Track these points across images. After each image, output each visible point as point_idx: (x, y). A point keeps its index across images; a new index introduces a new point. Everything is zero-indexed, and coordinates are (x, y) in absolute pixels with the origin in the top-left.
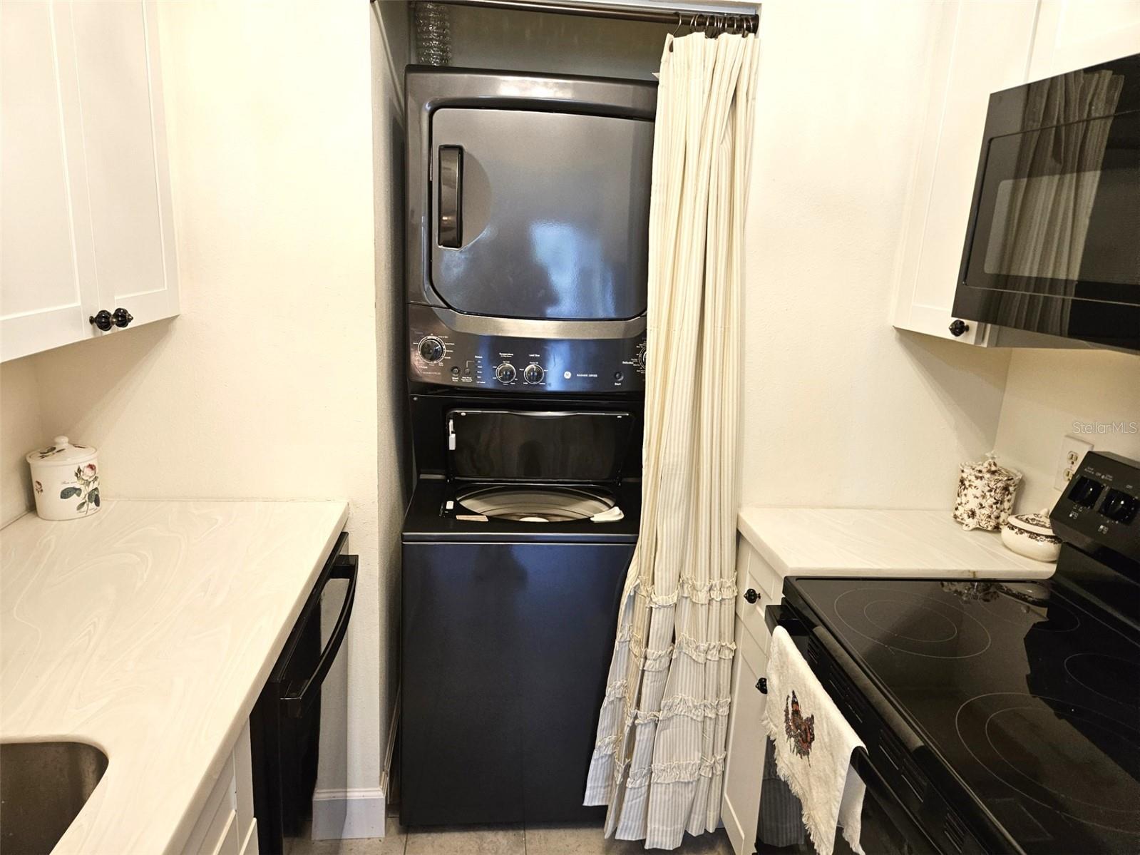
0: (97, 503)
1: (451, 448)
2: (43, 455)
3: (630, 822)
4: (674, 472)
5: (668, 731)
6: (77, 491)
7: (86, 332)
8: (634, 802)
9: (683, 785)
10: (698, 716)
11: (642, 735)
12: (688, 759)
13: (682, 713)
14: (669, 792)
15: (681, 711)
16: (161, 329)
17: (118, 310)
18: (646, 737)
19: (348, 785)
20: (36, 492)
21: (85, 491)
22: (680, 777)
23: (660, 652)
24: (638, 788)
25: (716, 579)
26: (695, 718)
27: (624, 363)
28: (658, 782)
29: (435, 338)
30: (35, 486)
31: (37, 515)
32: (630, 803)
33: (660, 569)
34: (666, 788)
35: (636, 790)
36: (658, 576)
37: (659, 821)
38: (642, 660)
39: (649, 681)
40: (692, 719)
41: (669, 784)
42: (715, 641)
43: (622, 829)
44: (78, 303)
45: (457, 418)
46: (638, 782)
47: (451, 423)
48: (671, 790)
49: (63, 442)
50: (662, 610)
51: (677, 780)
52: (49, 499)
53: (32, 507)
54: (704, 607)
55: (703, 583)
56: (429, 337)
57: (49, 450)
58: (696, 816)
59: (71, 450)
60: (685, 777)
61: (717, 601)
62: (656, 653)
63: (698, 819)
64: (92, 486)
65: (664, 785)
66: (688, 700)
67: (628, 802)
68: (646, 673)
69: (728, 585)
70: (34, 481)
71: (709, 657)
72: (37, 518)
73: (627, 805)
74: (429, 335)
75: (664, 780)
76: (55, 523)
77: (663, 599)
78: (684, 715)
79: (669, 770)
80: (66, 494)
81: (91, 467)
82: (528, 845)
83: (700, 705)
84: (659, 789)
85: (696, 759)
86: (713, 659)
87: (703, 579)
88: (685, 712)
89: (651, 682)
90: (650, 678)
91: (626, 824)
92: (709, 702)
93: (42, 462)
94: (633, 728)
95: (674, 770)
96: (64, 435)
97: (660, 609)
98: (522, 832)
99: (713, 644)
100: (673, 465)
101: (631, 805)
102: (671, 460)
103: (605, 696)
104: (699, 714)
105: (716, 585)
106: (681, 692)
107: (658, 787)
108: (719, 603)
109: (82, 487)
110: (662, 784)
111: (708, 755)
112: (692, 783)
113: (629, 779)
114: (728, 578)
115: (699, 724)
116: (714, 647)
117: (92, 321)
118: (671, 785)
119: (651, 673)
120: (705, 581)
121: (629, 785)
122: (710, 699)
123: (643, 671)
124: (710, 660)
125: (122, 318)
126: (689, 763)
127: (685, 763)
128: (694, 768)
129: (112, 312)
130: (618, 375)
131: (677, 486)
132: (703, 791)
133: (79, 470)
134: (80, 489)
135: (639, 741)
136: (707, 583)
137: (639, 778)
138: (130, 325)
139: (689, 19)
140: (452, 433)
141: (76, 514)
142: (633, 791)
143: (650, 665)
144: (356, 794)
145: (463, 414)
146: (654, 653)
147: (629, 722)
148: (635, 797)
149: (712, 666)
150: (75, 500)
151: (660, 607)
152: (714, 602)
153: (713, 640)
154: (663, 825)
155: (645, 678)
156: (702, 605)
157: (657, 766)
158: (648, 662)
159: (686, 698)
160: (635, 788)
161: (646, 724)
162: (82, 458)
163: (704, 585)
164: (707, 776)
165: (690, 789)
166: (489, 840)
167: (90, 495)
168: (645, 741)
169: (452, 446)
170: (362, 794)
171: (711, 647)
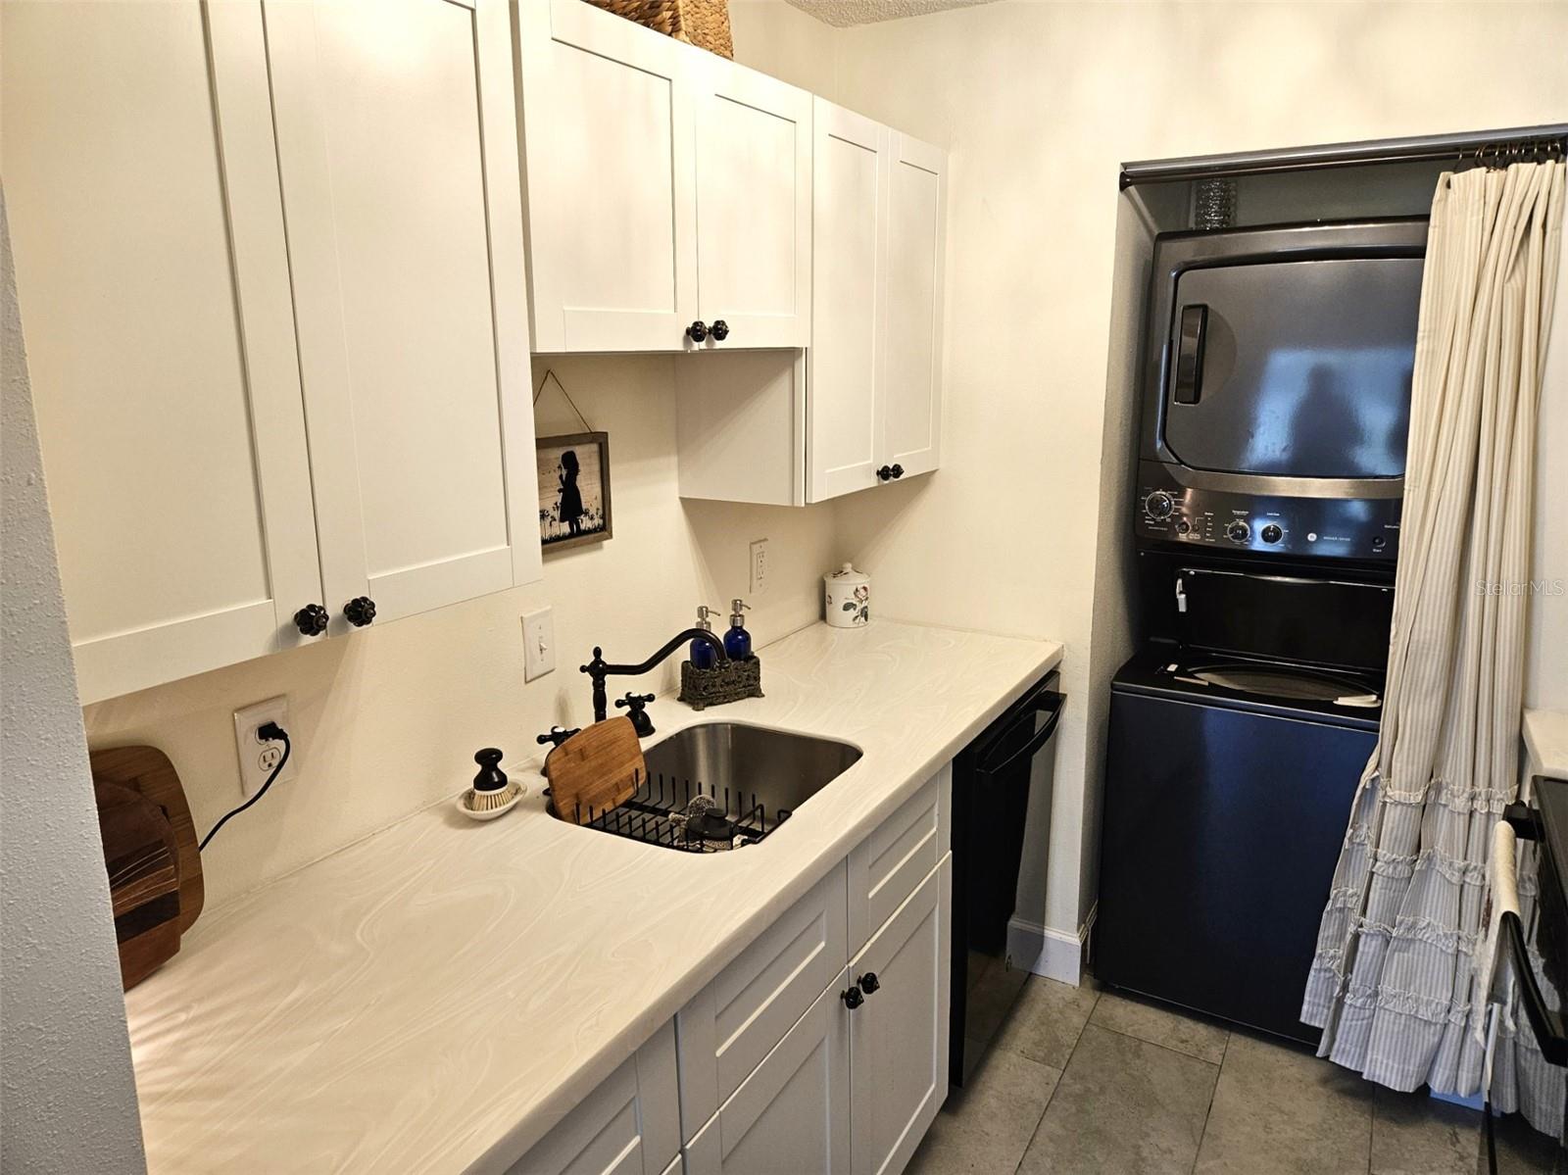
0: (866, 619)
1: (1180, 610)
2: (835, 576)
3: (1348, 1046)
4: (1425, 651)
5: (1406, 954)
6: (854, 606)
7: (873, 481)
8: (1354, 1022)
9: (1423, 1023)
10: (1448, 947)
11: (1368, 948)
12: (1433, 995)
13: (1430, 941)
14: (1400, 1024)
15: (1428, 938)
16: (924, 480)
17: (895, 466)
18: (1372, 950)
19: (1047, 922)
20: (827, 604)
21: (859, 607)
22: (1417, 1012)
23: (1394, 856)
24: (1360, 1008)
25: (1481, 787)
26: (1444, 948)
27: (1386, 526)
28: (1386, 1007)
29: (1164, 493)
30: (827, 599)
31: (826, 622)
32: (1348, 1023)
33: (1399, 759)
34: (1395, 1018)
35: (1357, 1010)
36: (1396, 767)
37: (1384, 1052)
38: (1371, 860)
39: (1379, 885)
40: (1441, 950)
41: (1401, 1014)
42: (1477, 861)
43: (1338, 1051)
44: (871, 461)
45: (1185, 576)
46: (1360, 1001)
47: (1180, 582)
48: (1403, 1022)
49: (848, 567)
50: (1399, 807)
51: (1412, 1013)
52: (835, 610)
53: (823, 617)
54: (1462, 817)
55: (1462, 787)
56: (1158, 493)
57: (839, 572)
58: (1441, 1070)
59: (852, 574)
60: (1425, 1014)
61: (1481, 814)
62: (1389, 855)
63: (1443, 1075)
64: (865, 604)
65: (1393, 1013)
66: (1438, 927)
67: (1346, 1020)
68: (1375, 876)
69: (1498, 796)
70: (827, 594)
71: (1468, 880)
72: (825, 625)
73: (1345, 1025)
74: (1158, 490)
75: (1394, 1007)
76: (837, 629)
77: (1400, 795)
78: (1431, 944)
79: (1401, 999)
80: (847, 607)
81: (865, 588)
82: (1230, 1045)
83: (1452, 934)
84: (1387, 1017)
85: (1443, 997)
86: (1473, 883)
87: (1462, 783)
88: (1433, 941)
89: (1381, 888)
90: (1380, 882)
91: (1343, 1046)
92: (1465, 933)
93: (835, 581)
94: (1357, 937)
95: (1410, 1000)
96: (850, 562)
97: (1396, 805)
98: (1227, 1032)
99: (1473, 864)
100: (1424, 643)
101: (1351, 1026)
102: (1422, 637)
103: (1328, 898)
104: (1450, 945)
105: (1480, 794)
106: (1430, 916)
107: (1385, 1014)
108: (1483, 817)
109: (858, 604)
110: (1391, 1011)
111: (1461, 998)
112: (1436, 1024)
113: (1348, 995)
114: (1500, 788)
115: (1450, 957)
116: (1475, 868)
117: (878, 473)
118: (1403, 1016)
119: (1381, 878)
120: (1465, 786)
121: (1348, 1001)
122: (1466, 930)
123: (1372, 873)
124: (1469, 884)
125: (897, 471)
126: (1433, 1001)
127: (1425, 998)
128: (1439, 1007)
129: (891, 467)
130: (1377, 541)
131: (1431, 668)
132: (1451, 1041)
133: (857, 590)
134: (855, 605)
135: (1363, 953)
136: (1468, 789)
137: (1362, 996)
138: (902, 477)
139: (1473, 152)
140: (1181, 593)
141: (851, 624)
142: (1352, 1010)
143: (1380, 867)
144: (1054, 934)
145: (1192, 573)
146: (1385, 855)
147: (1352, 928)
148: (1355, 1017)
149: (1471, 892)
150: (852, 613)
151: (1397, 803)
152: (1477, 814)
153: (1474, 860)
154: (1388, 1058)
155: (1374, 882)
156: (1459, 813)
157: (1386, 988)
158: (1378, 864)
159: (1436, 924)
160: (1355, 1007)
161: (1372, 935)
162: (860, 581)
163: (1464, 791)
164: (1457, 1023)
165: (1432, 1031)
166: (1186, 1025)
167: (862, 610)
168: (1371, 955)
169: (1182, 608)
170: (1061, 936)
171: (1471, 867)
